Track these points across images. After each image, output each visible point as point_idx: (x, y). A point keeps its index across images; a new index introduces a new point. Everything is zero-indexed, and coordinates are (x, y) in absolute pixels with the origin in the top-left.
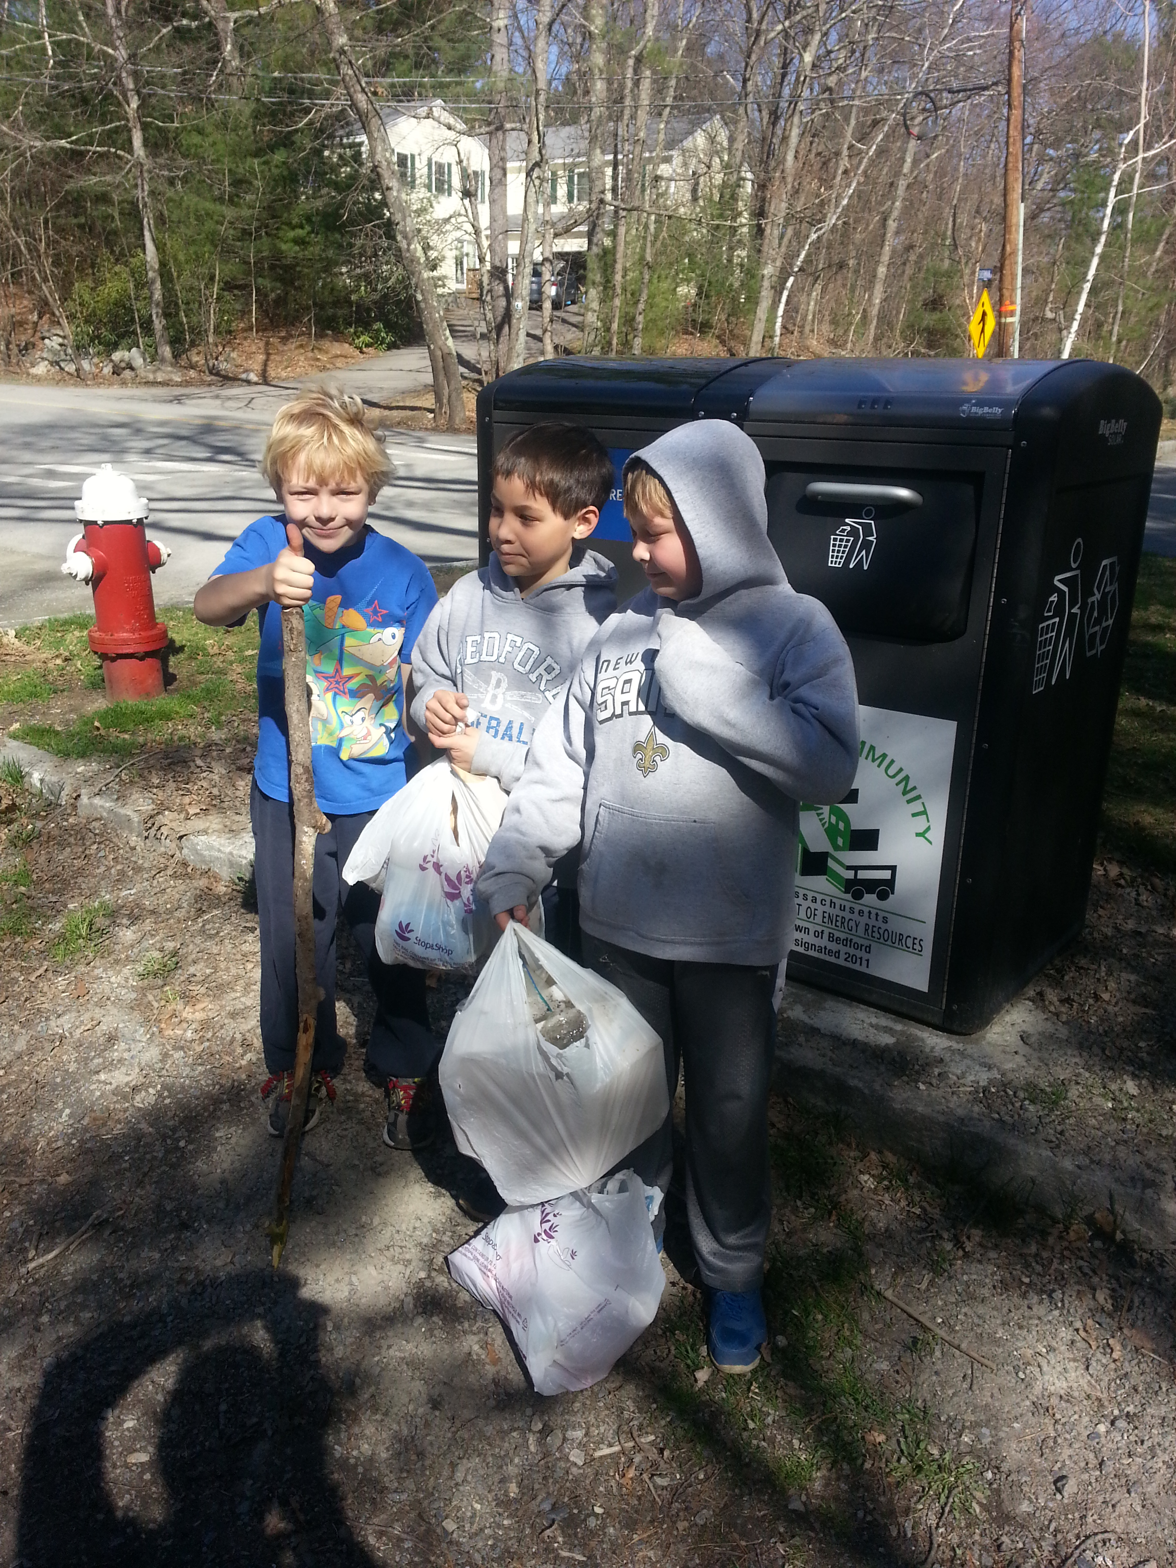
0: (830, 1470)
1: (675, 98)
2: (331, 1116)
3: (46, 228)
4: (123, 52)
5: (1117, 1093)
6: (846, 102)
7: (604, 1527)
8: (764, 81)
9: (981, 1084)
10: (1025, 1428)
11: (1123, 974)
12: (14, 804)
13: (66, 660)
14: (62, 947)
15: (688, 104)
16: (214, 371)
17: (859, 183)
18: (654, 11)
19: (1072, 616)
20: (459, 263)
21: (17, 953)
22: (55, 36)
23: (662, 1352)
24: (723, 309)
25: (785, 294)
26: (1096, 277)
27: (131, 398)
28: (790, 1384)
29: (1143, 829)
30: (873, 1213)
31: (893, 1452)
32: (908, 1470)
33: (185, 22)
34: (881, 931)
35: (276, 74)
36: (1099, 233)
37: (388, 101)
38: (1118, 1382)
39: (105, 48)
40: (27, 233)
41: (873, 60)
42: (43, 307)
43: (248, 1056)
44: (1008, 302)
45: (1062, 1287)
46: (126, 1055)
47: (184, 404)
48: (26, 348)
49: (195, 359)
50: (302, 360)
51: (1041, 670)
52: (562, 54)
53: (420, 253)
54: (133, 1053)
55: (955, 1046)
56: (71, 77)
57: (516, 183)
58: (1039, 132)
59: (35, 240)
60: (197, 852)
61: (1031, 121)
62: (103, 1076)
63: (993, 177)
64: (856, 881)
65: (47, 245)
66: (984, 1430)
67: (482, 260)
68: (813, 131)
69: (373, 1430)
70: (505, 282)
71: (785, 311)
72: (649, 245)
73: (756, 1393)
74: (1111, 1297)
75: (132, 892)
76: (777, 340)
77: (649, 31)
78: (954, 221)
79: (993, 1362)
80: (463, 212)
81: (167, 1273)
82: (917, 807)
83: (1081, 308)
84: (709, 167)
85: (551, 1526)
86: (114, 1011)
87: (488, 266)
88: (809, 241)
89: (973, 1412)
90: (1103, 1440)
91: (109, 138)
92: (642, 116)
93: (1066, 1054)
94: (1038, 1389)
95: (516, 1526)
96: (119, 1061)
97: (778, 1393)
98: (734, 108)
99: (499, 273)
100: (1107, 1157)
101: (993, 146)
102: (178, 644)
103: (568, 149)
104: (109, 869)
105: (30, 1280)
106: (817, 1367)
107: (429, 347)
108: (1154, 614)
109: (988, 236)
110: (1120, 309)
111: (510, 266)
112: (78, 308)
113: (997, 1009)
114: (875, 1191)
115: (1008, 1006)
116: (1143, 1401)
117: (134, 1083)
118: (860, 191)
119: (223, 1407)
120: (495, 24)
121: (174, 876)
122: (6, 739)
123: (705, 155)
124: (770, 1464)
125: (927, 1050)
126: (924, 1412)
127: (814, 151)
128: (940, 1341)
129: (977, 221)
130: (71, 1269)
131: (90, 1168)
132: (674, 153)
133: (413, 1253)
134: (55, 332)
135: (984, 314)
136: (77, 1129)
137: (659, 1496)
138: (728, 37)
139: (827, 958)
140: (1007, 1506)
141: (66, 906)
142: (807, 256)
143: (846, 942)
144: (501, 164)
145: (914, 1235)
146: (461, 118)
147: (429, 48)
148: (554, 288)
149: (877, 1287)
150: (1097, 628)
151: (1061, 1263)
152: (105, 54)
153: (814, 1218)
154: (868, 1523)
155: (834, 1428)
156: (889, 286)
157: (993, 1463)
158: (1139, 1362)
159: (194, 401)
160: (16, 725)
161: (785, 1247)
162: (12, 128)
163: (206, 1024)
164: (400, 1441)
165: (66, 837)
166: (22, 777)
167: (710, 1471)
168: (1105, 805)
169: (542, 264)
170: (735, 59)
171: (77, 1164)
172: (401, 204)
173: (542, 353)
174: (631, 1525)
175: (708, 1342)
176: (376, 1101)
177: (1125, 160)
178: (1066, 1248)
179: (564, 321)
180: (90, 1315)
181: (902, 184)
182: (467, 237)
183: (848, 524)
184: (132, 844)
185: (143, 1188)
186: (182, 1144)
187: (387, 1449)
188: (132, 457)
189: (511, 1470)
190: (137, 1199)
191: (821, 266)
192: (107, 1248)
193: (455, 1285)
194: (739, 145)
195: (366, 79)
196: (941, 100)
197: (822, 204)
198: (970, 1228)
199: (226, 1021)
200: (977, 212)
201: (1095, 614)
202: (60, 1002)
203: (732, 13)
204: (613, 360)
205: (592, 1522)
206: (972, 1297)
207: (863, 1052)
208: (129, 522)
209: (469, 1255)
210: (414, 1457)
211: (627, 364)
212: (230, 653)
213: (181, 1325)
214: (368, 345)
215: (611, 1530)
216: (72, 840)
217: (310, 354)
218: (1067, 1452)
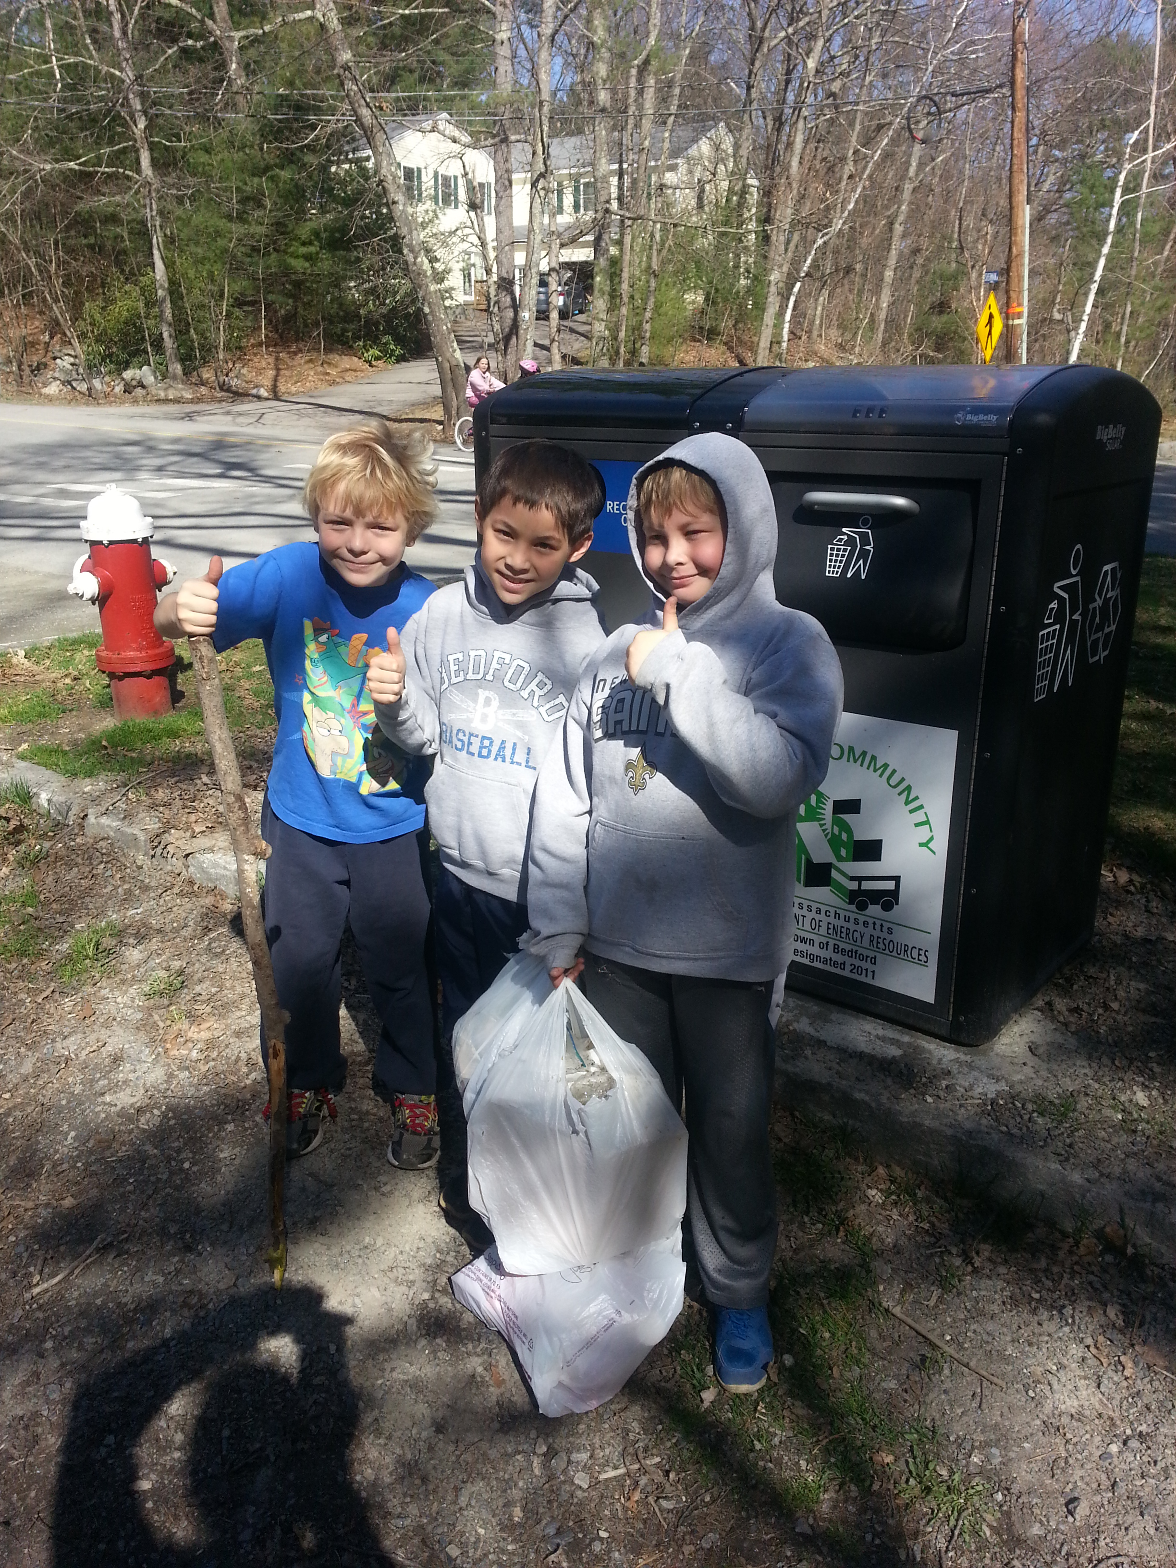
0: (837, 1492)
1: (679, 106)
2: (335, 1135)
3: (57, 249)
4: (130, 73)
5: (1127, 1105)
6: (850, 108)
7: (609, 1552)
8: (768, 87)
9: (989, 1096)
10: (1035, 1449)
11: (1132, 983)
12: (22, 825)
13: (75, 679)
14: (69, 968)
15: (693, 112)
16: (223, 387)
17: (864, 188)
18: (656, 19)
19: (1073, 623)
20: (467, 276)
21: (25, 975)
22: (62, 59)
23: (667, 1372)
24: (730, 316)
25: (792, 299)
26: (1103, 277)
27: (143, 416)
28: (798, 1403)
29: (1153, 834)
30: (881, 1229)
31: (902, 1473)
32: (917, 1491)
33: (190, 42)
34: (886, 942)
35: (281, 91)
36: (1106, 233)
37: (393, 115)
38: (1130, 1400)
39: (112, 70)
40: (37, 254)
41: (877, 64)
42: (54, 328)
43: (253, 1076)
44: (1015, 304)
45: (1073, 1303)
46: (131, 1076)
47: (196, 421)
48: (38, 369)
49: (205, 376)
50: (311, 374)
51: (1042, 678)
52: (566, 64)
53: (426, 265)
54: (138, 1074)
55: (963, 1057)
56: (79, 100)
57: (521, 194)
58: (1044, 133)
59: (45, 261)
60: (203, 870)
61: (1036, 123)
62: (108, 1098)
63: (999, 180)
64: (860, 892)
65: (58, 266)
66: (994, 1450)
67: (488, 271)
68: (818, 136)
69: (376, 1454)
70: (512, 293)
71: (793, 316)
72: (655, 253)
73: (762, 1414)
74: (1123, 1313)
75: (139, 911)
76: (784, 345)
77: (652, 41)
78: (960, 224)
79: (1003, 1380)
80: (469, 224)
81: (171, 1297)
82: (920, 816)
83: (1088, 309)
84: (714, 175)
85: (556, 1551)
86: (120, 1031)
87: (495, 278)
88: (815, 246)
89: (983, 1431)
90: (1115, 1459)
91: (116, 159)
92: (647, 124)
93: (1075, 1065)
94: (1048, 1407)
95: (520, 1551)
96: (125, 1082)
97: (786, 1413)
98: (738, 115)
99: (506, 284)
100: (1117, 1170)
101: (998, 148)
102: (186, 661)
103: (574, 159)
104: (116, 888)
105: (35, 1306)
106: (825, 1386)
107: (437, 360)
108: (1163, 616)
109: (995, 237)
110: (1129, 309)
111: (517, 276)
112: (89, 328)
113: (1005, 1021)
114: (883, 1206)
115: (1015, 1017)
116: (1156, 1420)
117: (138, 1104)
118: (866, 195)
119: (226, 1433)
120: (500, 36)
121: (181, 894)
122: (14, 760)
123: (710, 162)
124: (778, 1487)
125: (935, 1062)
126: (933, 1432)
127: (819, 157)
128: (948, 1359)
129: (984, 223)
130: (76, 1294)
131: (95, 1191)
132: (680, 161)
133: (417, 1274)
134: (66, 352)
135: (991, 316)
136: (82, 1151)
137: (665, 1519)
138: (732, 44)
139: (833, 970)
140: (1019, 1529)
141: (73, 927)
142: (814, 261)
143: (851, 953)
144: (506, 176)
145: (923, 1251)
146: (466, 130)
147: (434, 62)
148: (561, 298)
149: (885, 1304)
150: (1100, 634)
151: (1072, 1278)
152: (113, 76)
153: (821, 1234)
154: (877, 1546)
155: (841, 1448)
156: (896, 290)
157: (1003, 1484)
158: (1151, 1381)
159: (205, 418)
160: (25, 746)
161: (792, 1264)
162: (21, 152)
163: (211, 1044)
164: (403, 1465)
165: (73, 857)
166: (30, 798)
167: (716, 1494)
168: (1112, 810)
169: (549, 274)
170: (740, 68)
171: (82, 1187)
172: (407, 218)
173: (550, 362)
174: (636, 1550)
175: (714, 1361)
176: (381, 1119)
177: (1132, 159)
178: (1077, 1263)
179: (572, 330)
180: (94, 1340)
181: (908, 187)
182: (474, 249)
183: (845, 534)
184: (139, 863)
185: (148, 1210)
186: (186, 1165)
187: (391, 1474)
188: (143, 475)
189: (515, 1494)
190: (141, 1222)
191: (828, 271)
192: (110, 1272)
193: (458, 1306)
194: (744, 152)
195: (370, 94)
196: (946, 102)
197: (828, 209)
198: (979, 1243)
199: (231, 1040)
200: (983, 215)
201: (1097, 620)
202: (66, 1023)
203: (735, 20)
204: (620, 371)
205: (597, 1547)
206: (982, 1314)
207: (870, 1064)
208: (134, 541)
209: (472, 1275)
210: (418, 1482)
211: (636, 375)
212: (238, 669)
213: (184, 1350)
214: (378, 358)
215: (617, 1554)
216: (79, 860)
217: (320, 369)
218: (1079, 1473)
